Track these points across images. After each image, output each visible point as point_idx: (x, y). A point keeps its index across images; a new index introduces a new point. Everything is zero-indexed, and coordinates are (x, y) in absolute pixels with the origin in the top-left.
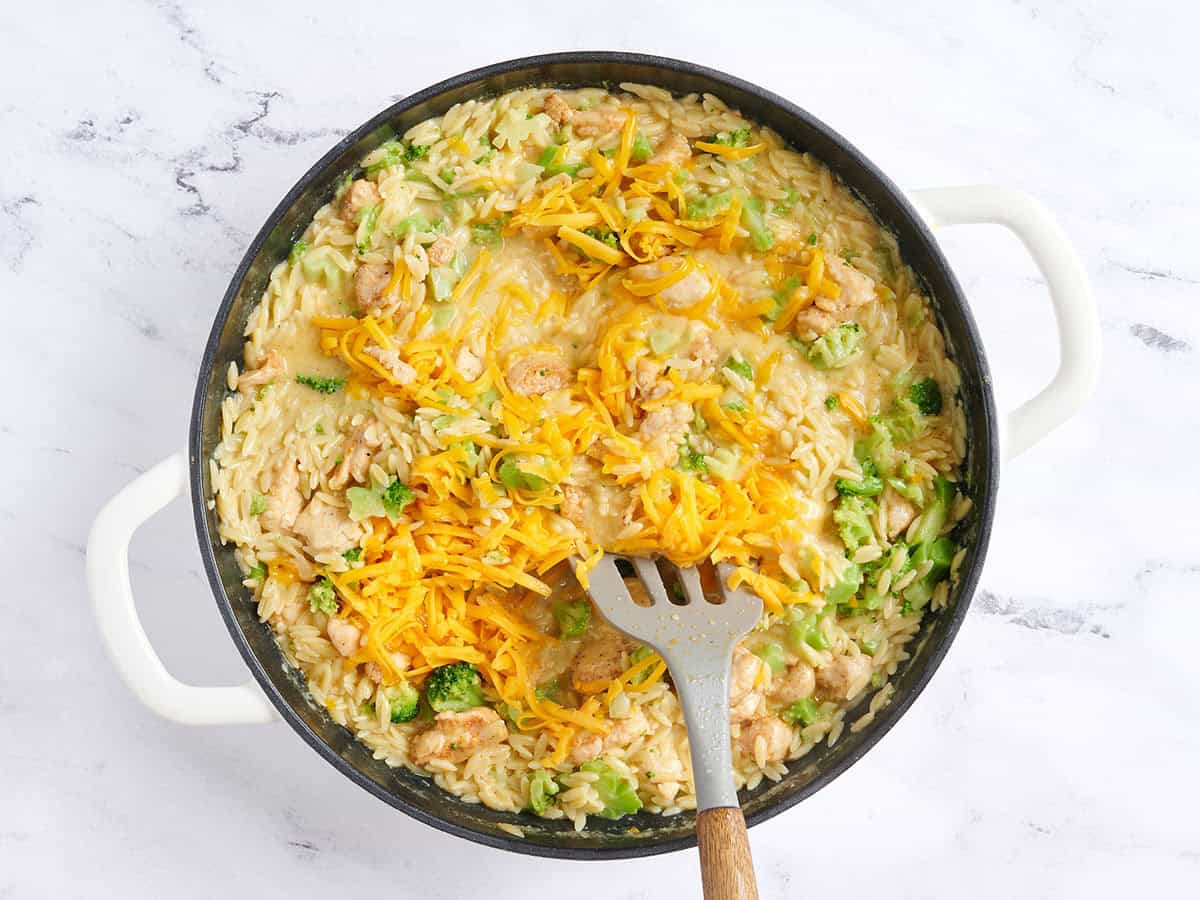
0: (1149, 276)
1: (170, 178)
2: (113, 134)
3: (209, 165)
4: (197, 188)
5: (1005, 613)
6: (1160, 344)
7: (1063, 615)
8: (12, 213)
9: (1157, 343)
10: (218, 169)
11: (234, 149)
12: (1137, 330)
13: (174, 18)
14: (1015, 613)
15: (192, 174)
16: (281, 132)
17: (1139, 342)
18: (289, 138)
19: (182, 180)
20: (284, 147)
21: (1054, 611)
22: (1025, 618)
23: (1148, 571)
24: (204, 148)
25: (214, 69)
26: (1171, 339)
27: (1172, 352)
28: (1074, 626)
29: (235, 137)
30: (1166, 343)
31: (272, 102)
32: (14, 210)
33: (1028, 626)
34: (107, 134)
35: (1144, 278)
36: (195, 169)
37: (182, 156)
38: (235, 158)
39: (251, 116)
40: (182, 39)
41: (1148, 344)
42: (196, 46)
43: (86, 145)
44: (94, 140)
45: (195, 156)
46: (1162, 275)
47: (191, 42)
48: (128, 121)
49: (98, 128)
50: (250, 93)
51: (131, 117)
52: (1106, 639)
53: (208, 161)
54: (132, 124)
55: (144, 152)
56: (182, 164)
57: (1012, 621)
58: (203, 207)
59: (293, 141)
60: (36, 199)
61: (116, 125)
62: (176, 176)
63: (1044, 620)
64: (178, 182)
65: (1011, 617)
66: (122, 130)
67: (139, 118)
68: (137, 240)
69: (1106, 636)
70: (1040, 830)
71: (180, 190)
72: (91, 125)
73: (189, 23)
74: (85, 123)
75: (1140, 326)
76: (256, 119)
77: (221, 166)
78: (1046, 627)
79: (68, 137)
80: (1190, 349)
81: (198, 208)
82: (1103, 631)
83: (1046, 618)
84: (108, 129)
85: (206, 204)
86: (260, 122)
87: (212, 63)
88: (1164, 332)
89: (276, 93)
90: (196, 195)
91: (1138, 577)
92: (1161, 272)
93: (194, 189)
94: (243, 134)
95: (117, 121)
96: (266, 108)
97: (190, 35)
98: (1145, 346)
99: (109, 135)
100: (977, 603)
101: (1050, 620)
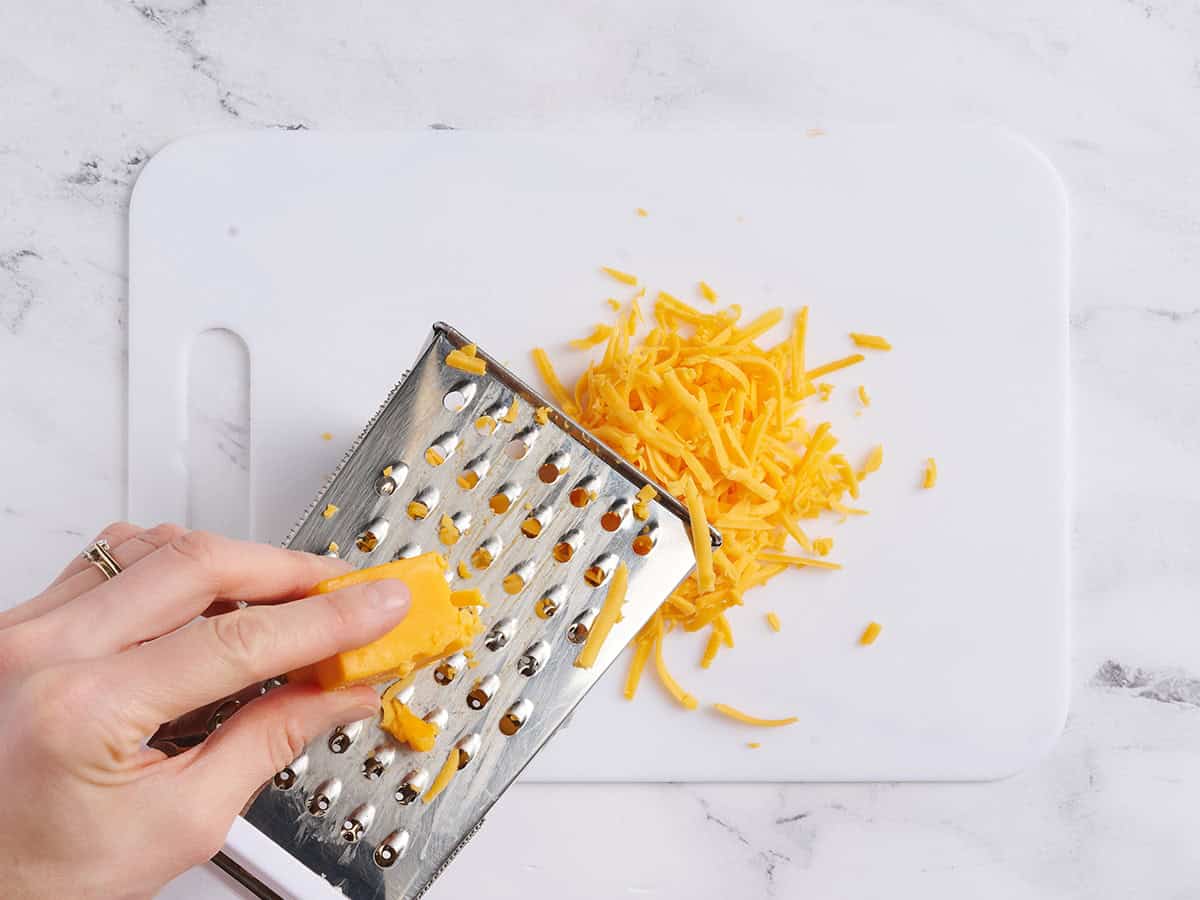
2: (119, 176)
5: (1132, 686)
7: (1195, 685)
8: (9, 268)
13: (185, 45)
14: (1142, 685)
21: (1188, 681)
22: (1155, 691)
25: (231, 100)
32: (11, 264)
33: (1159, 699)
34: (112, 176)
40: (194, 67)
42: (210, 75)
43: (90, 190)
44: (99, 184)
47: (203, 71)
48: (137, 161)
49: (104, 170)
51: (139, 158)
54: (140, 165)
57: (1142, 694)
60: (36, 252)
61: (124, 166)
63: (1176, 693)
65: (1139, 690)
66: (129, 172)
67: (148, 158)
72: (95, 166)
73: (202, 49)
74: (88, 164)
78: (1179, 700)
79: (70, 180)
83: (1179, 690)
84: (114, 171)
87: (229, 93)
95: (123, 161)
97: (204, 63)
99: (114, 178)
100: (1101, 675)
101: (1184, 692)
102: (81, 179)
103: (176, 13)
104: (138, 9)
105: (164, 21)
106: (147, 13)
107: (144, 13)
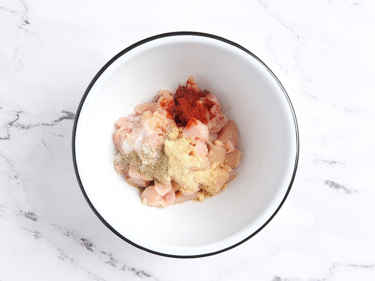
0: (330, 163)
6: (335, 187)
10: (2, 139)
11: (8, 132)
12: (327, 182)
16: (24, 125)
17: (328, 186)
18: (27, 127)
20: (25, 131)
23: (334, 267)
26: (339, 185)
27: (340, 190)
29: (8, 127)
30: (337, 186)
31: (20, 114)
35: (328, 164)
38: (8, 135)
39: (13, 120)
41: (331, 187)
46: (335, 163)
50: (13, 112)
59: (28, 128)
76: (15, 121)
77: (4, 138)
86: (16, 122)
88: (336, 183)
89: (21, 111)
91: (330, 269)
94: (11, 126)
96: (18, 117)
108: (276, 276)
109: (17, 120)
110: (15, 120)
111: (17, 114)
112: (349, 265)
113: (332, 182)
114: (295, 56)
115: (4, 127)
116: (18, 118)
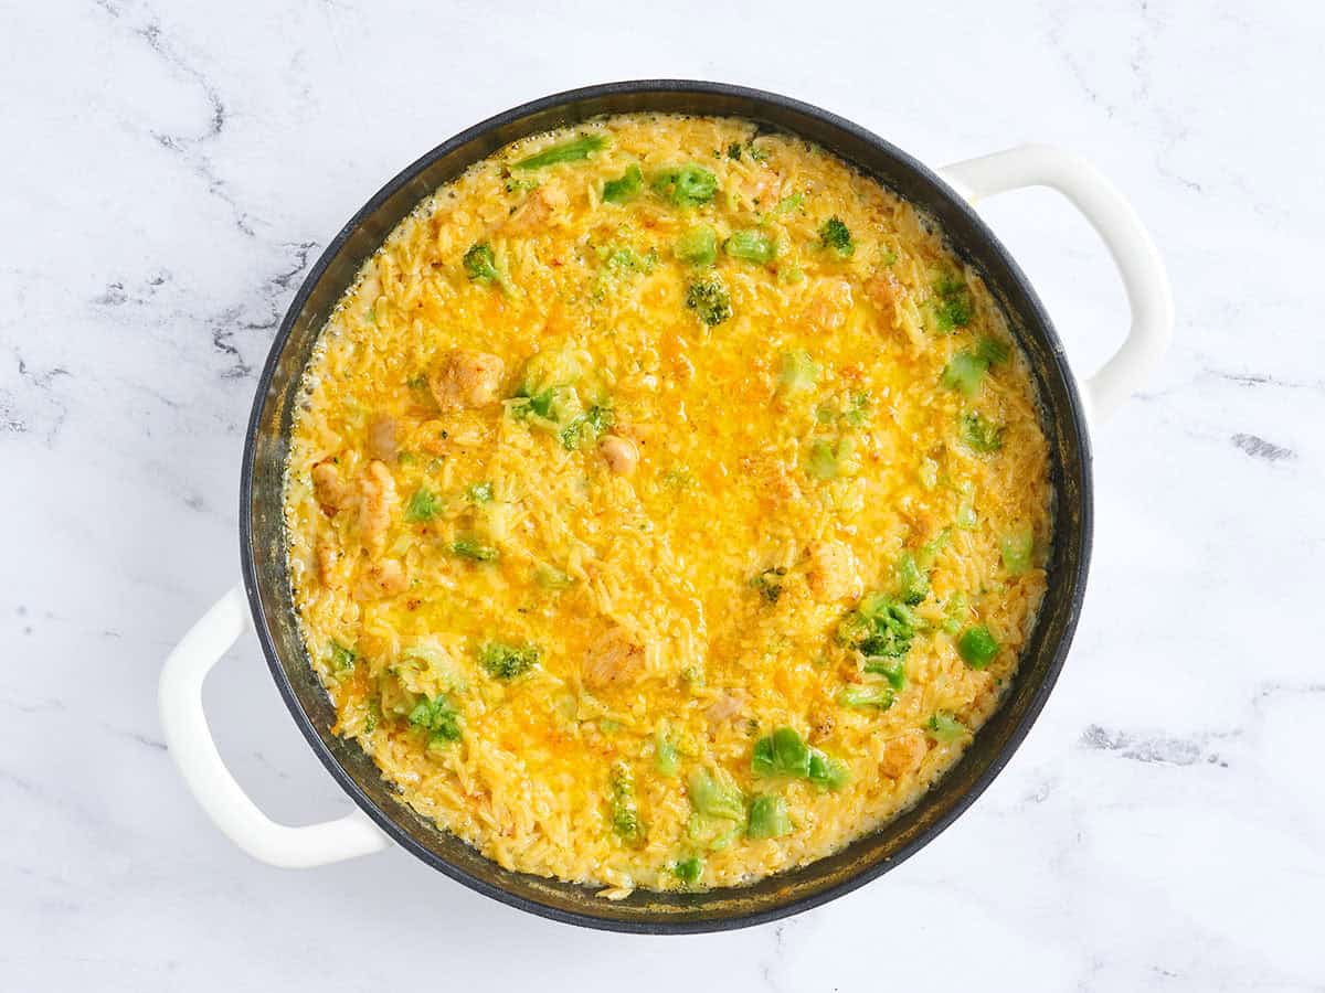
0: (1248, 382)
1: (209, 340)
2: (144, 297)
3: (247, 324)
4: (237, 349)
5: (1115, 748)
6: (1263, 455)
7: (1175, 744)
8: (42, 386)
9: (1260, 452)
10: (257, 327)
11: (273, 305)
12: (1239, 440)
13: (203, 170)
14: (1126, 747)
15: (230, 334)
17: (1241, 452)
19: (221, 341)
22: (1137, 752)
23: (1264, 694)
24: (242, 306)
25: (247, 222)
26: (1274, 448)
27: (1278, 462)
28: (1190, 755)
29: (274, 292)
30: (1270, 451)
32: (44, 382)
33: (1141, 760)
34: (137, 296)
35: (1242, 385)
36: (233, 328)
37: (218, 316)
38: (275, 315)
39: (287, 269)
40: (211, 191)
41: (1251, 454)
42: (226, 199)
43: (117, 310)
44: (125, 304)
45: (233, 315)
46: (1262, 381)
47: (220, 194)
48: (160, 281)
49: (128, 290)
50: (288, 244)
51: (163, 278)
52: (1224, 768)
53: (246, 319)
54: (163, 285)
55: (178, 313)
56: (219, 324)
58: (244, 368)
60: (68, 370)
61: (148, 287)
62: (213, 337)
64: (216, 343)
65: (1124, 750)
66: (153, 292)
67: (170, 278)
68: (176, 407)
69: (1224, 765)
70: (1166, 973)
71: (219, 351)
72: (121, 288)
73: (218, 175)
74: (114, 286)
75: (1241, 435)
76: (295, 272)
77: (261, 324)
78: (1160, 759)
79: (97, 302)
80: (1296, 456)
81: (239, 370)
82: (1220, 760)
84: (140, 291)
85: (247, 365)
86: (299, 275)
87: (245, 215)
88: (1269, 441)
89: (313, 244)
90: (236, 356)
91: (1254, 701)
92: (1262, 377)
93: (234, 351)
94: (282, 289)
95: (147, 281)
96: (304, 260)
97: (221, 187)
98: (1249, 457)
99: (140, 297)
100: (1085, 739)
101: (1164, 751)
102: (108, 300)
103: (193, 141)
104: (156, 138)
105: (181, 148)
106: (165, 142)
107: (162, 141)
108: (1093, 725)
109: (300, 268)
110: (295, 269)
111: (302, 250)
112: (1312, 689)
113: (1254, 438)
114: (1137, 64)
115: (262, 292)
116: (305, 264)
